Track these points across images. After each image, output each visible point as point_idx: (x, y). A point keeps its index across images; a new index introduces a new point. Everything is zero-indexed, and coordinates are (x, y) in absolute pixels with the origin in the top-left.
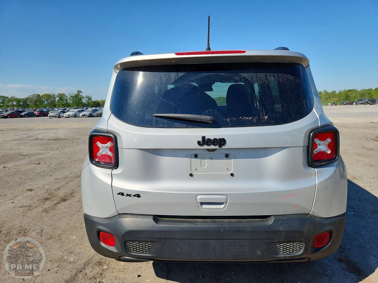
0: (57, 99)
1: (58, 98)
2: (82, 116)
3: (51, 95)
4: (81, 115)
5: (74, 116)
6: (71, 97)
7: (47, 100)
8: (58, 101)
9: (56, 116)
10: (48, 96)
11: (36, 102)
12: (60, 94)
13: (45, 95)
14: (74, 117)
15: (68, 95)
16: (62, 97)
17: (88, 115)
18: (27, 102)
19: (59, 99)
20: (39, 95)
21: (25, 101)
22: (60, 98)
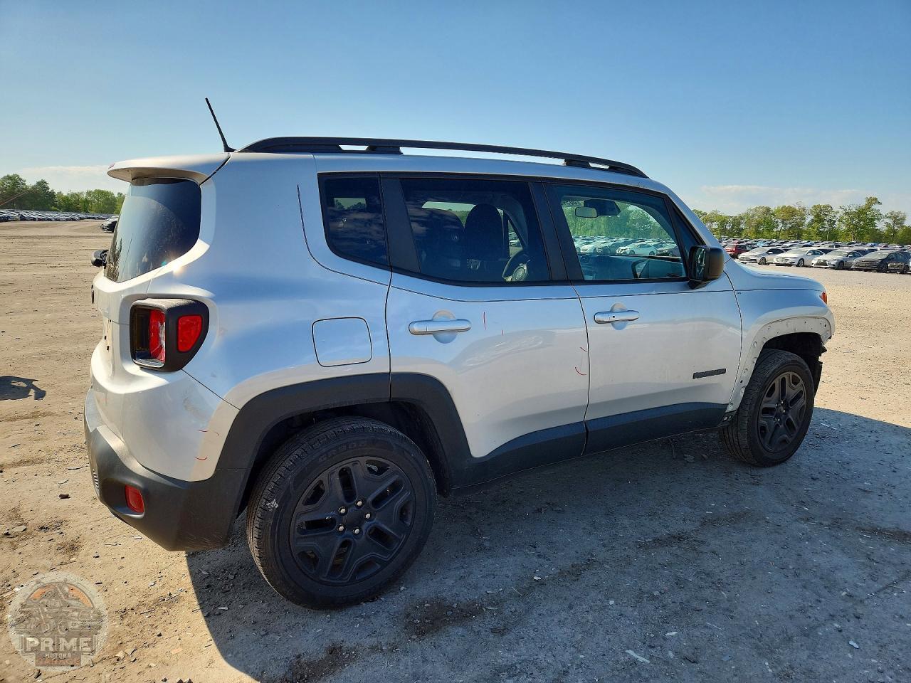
0: (809, 219)
1: (812, 217)
2: (817, 264)
3: (797, 208)
4: (814, 262)
5: (796, 263)
6: (846, 214)
7: (785, 220)
8: (810, 225)
9: (755, 260)
10: (790, 212)
11: (759, 224)
12: (819, 206)
13: (782, 209)
14: (797, 266)
15: (841, 210)
16: (821, 214)
17: (833, 263)
18: (739, 224)
19: (812, 220)
20: (768, 210)
21: (737, 222)
22: (818, 216)
